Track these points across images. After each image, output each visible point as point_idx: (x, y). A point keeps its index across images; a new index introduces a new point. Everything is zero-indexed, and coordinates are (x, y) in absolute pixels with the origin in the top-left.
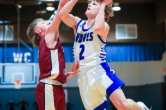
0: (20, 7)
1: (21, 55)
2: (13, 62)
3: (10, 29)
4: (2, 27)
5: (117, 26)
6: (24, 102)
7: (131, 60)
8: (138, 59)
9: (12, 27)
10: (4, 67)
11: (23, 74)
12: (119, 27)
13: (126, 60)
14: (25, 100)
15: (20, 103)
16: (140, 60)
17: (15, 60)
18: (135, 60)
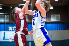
0: (11, 7)
1: (12, 27)
2: (9, 30)
3: (7, 17)
4: (4, 16)
5: (52, 15)
7: (58, 30)
8: (61, 29)
9: (8, 16)
10: (5, 33)
11: (13, 36)
12: (52, 16)
13: (56, 30)
16: (62, 30)
17: (10, 29)
18: (60, 30)
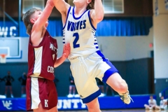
1: (7, 28)
6: (9, 77)
7: (117, 35)
11: (8, 48)
13: (112, 35)
14: (11, 75)
15: (5, 77)
16: (127, 35)
18: (122, 35)
